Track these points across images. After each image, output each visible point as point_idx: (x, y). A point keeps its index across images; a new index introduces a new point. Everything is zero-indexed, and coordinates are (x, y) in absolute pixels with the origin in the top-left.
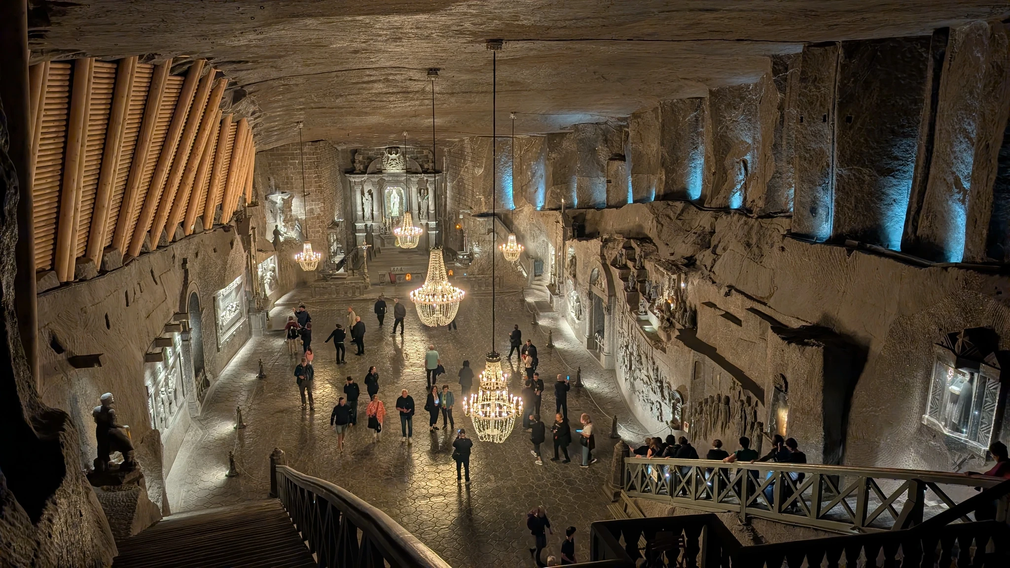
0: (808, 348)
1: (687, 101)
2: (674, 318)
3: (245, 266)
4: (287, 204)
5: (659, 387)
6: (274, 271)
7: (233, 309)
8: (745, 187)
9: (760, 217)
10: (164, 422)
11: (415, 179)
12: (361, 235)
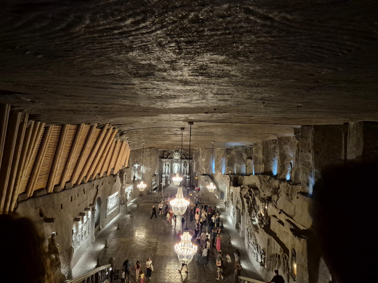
0: (302, 239)
1: (271, 141)
2: (263, 220)
3: (120, 188)
4: (139, 168)
5: (257, 247)
6: (132, 190)
7: (114, 203)
8: (291, 172)
9: (292, 184)
10: (78, 243)
11: (183, 161)
12: (164, 179)
